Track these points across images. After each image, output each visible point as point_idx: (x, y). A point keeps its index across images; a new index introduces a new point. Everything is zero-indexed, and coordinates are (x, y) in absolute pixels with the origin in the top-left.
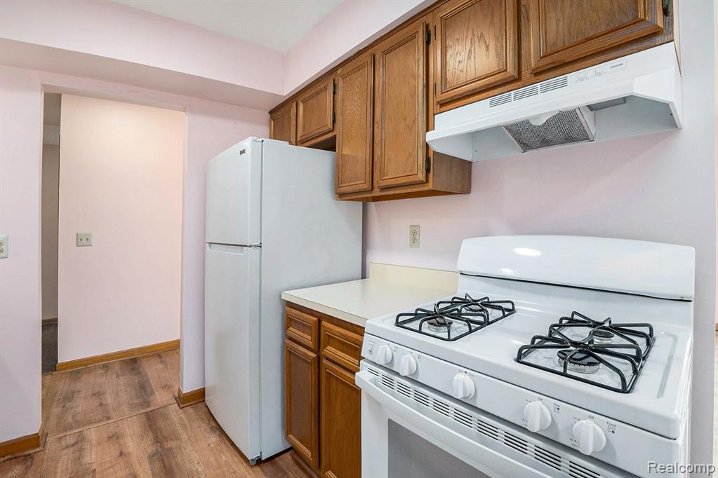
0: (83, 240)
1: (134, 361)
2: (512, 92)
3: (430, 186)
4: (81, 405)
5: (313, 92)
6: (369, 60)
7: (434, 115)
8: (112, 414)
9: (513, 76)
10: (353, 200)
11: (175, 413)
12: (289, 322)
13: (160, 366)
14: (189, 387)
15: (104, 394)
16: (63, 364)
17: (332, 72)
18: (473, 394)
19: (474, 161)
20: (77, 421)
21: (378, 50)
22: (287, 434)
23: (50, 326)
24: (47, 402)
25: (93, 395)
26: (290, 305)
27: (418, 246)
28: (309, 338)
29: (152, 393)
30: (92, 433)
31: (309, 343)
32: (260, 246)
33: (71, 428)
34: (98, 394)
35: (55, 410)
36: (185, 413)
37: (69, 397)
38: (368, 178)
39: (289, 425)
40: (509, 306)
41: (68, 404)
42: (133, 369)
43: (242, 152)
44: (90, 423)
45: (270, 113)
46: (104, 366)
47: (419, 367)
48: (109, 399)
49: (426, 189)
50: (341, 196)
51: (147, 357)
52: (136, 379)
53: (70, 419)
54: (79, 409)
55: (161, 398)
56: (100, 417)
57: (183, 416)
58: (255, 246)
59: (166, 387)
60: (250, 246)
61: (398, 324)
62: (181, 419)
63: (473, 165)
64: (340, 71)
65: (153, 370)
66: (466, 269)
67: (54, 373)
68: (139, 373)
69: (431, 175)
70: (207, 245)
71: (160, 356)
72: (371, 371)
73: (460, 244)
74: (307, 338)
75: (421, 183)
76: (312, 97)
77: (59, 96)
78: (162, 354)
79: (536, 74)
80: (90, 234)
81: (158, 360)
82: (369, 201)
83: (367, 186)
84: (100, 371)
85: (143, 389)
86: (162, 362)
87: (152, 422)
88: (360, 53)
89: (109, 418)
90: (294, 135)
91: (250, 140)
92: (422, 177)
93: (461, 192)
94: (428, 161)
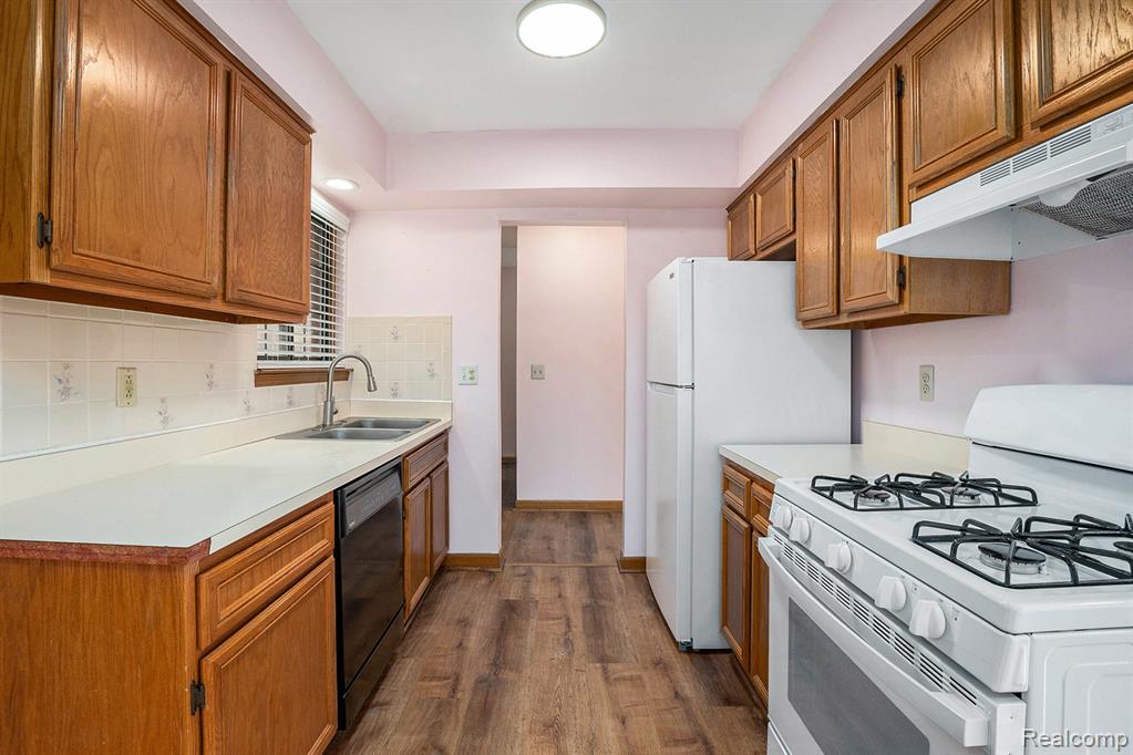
0: (537, 373)
1: (584, 514)
2: (1010, 159)
3: (905, 310)
4: (532, 544)
5: (770, 180)
6: (831, 129)
7: (910, 203)
8: (557, 560)
9: (1007, 137)
10: (828, 328)
11: (615, 577)
12: (727, 483)
13: (608, 526)
14: (631, 551)
15: (553, 539)
16: (521, 502)
17: (789, 151)
18: (847, 568)
19: (1015, 259)
20: (528, 557)
21: (841, 113)
22: (723, 626)
23: (509, 464)
24: (506, 535)
25: (544, 538)
26: (730, 463)
27: (931, 398)
28: (741, 502)
29: (596, 551)
30: (539, 571)
31: (742, 510)
32: (693, 387)
33: (522, 561)
34: (547, 538)
35: (513, 542)
36: (624, 578)
37: (524, 534)
38: (833, 297)
40: (1027, 496)
41: (523, 540)
42: (582, 523)
43: (672, 276)
44: (538, 562)
45: (728, 210)
46: (555, 513)
47: (813, 537)
48: (556, 545)
49: (902, 312)
50: (807, 323)
51: (597, 513)
52: (583, 533)
53: (523, 554)
54: (530, 547)
55: (603, 557)
56: (546, 559)
57: (622, 581)
58: (687, 387)
59: (610, 548)
60: (681, 387)
61: (815, 489)
62: (619, 583)
63: (1014, 267)
64: (800, 146)
65: (600, 529)
66: (981, 435)
67: (514, 510)
68: (586, 528)
69: (906, 293)
70: (648, 385)
71: (610, 516)
72: (777, 539)
74: (741, 504)
75: (890, 306)
76: (771, 186)
77: (516, 228)
78: (613, 515)
79: (1043, 128)
80: (542, 367)
81: (607, 519)
82: (861, 329)
83: (829, 310)
84: (551, 517)
85: (588, 546)
86: (611, 522)
87: (591, 577)
88: (821, 120)
89: (554, 562)
90: (751, 240)
91: (677, 261)
92: (892, 296)
93: (985, 313)
94: (901, 271)
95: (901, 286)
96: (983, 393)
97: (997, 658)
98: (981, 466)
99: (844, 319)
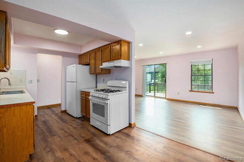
0: (38, 81)
1: (49, 107)
2: (110, 62)
3: (102, 73)
6: (95, 52)
7: (102, 63)
9: (109, 60)
12: (82, 94)
14: (63, 109)
17: (89, 52)
20: (42, 115)
25: (43, 112)
26: (82, 91)
27: (104, 82)
29: (55, 112)
31: (85, 97)
32: (77, 82)
38: (94, 71)
39: (82, 112)
41: (39, 113)
42: (49, 109)
43: (73, 67)
45: (79, 56)
47: (95, 95)
50: (91, 74)
53: (40, 115)
56: (46, 114)
59: (58, 111)
60: (75, 82)
61: (94, 91)
63: (111, 69)
64: (91, 52)
65: (54, 109)
66: (108, 85)
68: (51, 109)
70: (66, 82)
72: (91, 97)
73: (107, 81)
74: (84, 96)
75: (100, 73)
76: (86, 55)
79: (112, 60)
83: (94, 72)
85: (53, 111)
87: (57, 115)
90: (83, 62)
91: (75, 65)
92: (101, 72)
93: (108, 74)
94: (102, 70)
95: (102, 71)
96: (108, 81)
97: (108, 97)
98: (108, 88)
99: (96, 74)
